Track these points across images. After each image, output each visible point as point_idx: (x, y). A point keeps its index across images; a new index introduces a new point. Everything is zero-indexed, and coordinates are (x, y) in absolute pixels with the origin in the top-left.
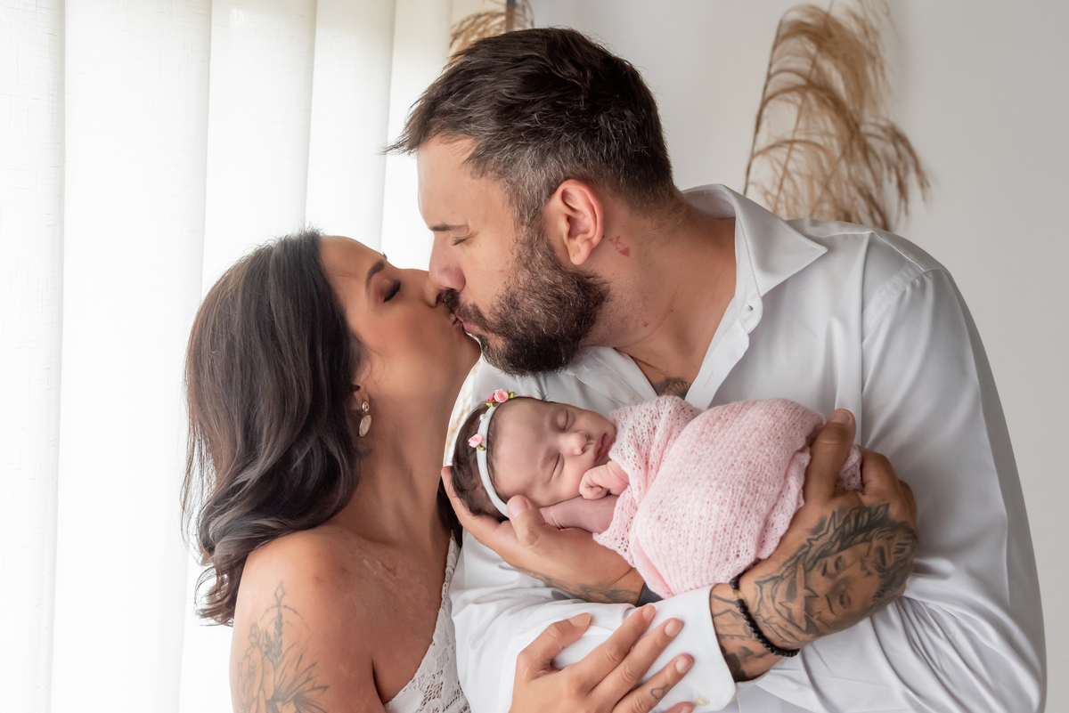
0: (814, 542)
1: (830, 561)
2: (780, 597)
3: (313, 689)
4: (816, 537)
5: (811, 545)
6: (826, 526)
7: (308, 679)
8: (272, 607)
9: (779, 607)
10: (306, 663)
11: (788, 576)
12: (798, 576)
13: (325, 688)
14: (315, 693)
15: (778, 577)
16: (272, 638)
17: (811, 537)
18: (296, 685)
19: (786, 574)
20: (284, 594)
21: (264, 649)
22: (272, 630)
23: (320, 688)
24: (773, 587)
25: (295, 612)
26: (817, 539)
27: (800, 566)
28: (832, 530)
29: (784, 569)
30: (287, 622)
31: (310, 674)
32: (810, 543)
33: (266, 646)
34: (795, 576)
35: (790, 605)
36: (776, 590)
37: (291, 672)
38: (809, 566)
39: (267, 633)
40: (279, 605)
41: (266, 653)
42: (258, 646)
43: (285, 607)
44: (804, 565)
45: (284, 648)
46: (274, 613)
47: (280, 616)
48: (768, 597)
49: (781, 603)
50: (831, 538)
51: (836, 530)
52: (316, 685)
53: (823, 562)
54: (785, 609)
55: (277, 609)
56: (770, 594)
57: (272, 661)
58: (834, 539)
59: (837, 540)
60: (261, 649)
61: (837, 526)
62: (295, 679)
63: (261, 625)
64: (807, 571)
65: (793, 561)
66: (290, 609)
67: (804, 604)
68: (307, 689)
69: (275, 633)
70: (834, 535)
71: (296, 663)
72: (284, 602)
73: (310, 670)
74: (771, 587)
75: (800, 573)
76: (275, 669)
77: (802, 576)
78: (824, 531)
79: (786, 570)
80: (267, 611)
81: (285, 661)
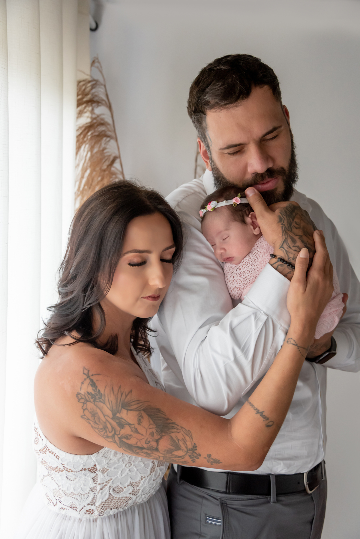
0: (284, 224)
1: (294, 224)
2: (291, 244)
3: (126, 396)
4: (282, 222)
5: (284, 225)
6: (282, 217)
7: (122, 394)
8: (85, 380)
9: (294, 248)
10: (116, 389)
11: (287, 236)
12: (290, 234)
13: (131, 391)
14: (129, 397)
15: (285, 240)
16: (93, 392)
17: (281, 223)
18: (119, 401)
19: (286, 237)
20: (89, 371)
21: (92, 400)
22: (90, 389)
23: (129, 393)
24: (286, 243)
25: (99, 374)
26: (284, 222)
27: (288, 231)
28: (285, 217)
29: (284, 236)
30: (97, 380)
31: (121, 391)
32: (283, 224)
33: (92, 398)
34: (289, 235)
35: (297, 244)
36: (288, 243)
37: (112, 398)
38: (290, 230)
39: (88, 393)
40: (88, 377)
41: (94, 401)
42: (88, 401)
43: (92, 375)
44: (289, 230)
45: (102, 392)
46: (88, 381)
47: (92, 381)
48: (288, 248)
49: (293, 247)
50: (287, 219)
51: (286, 216)
52: (127, 393)
53: (293, 226)
54: (296, 247)
55: (88, 379)
56: (287, 247)
57: (100, 402)
58: (288, 219)
59: (289, 218)
60: (90, 402)
61: (285, 215)
62: (117, 399)
63: (82, 392)
64: (291, 231)
65: (284, 232)
66: (95, 375)
67: (300, 241)
68: (124, 398)
69: (93, 389)
70: (287, 218)
71: (112, 393)
72: (90, 374)
73: (120, 390)
74: (286, 244)
75: (290, 233)
76: (104, 403)
77: (291, 233)
78: (283, 219)
79: (285, 236)
80: (82, 383)
81: (106, 396)
